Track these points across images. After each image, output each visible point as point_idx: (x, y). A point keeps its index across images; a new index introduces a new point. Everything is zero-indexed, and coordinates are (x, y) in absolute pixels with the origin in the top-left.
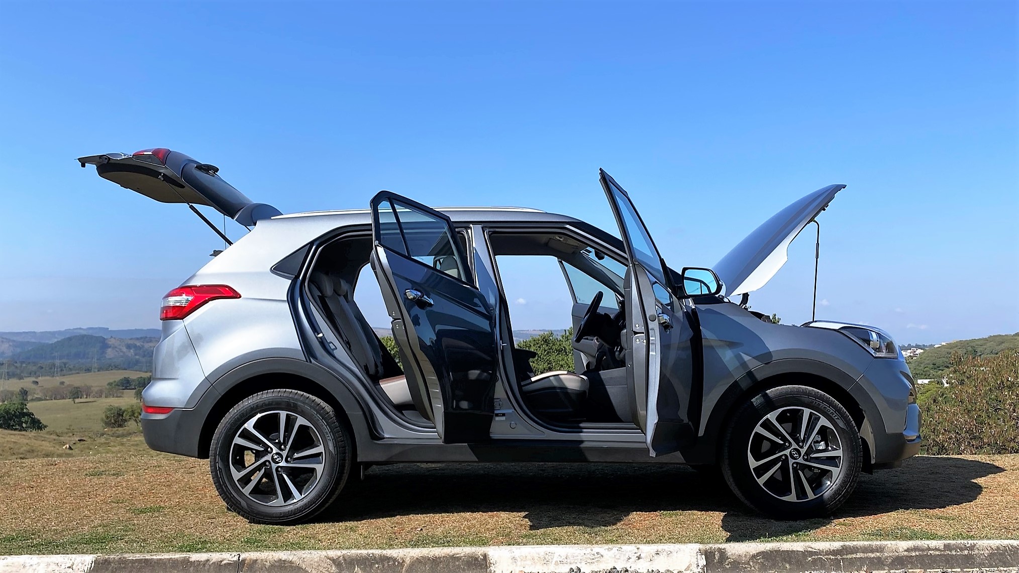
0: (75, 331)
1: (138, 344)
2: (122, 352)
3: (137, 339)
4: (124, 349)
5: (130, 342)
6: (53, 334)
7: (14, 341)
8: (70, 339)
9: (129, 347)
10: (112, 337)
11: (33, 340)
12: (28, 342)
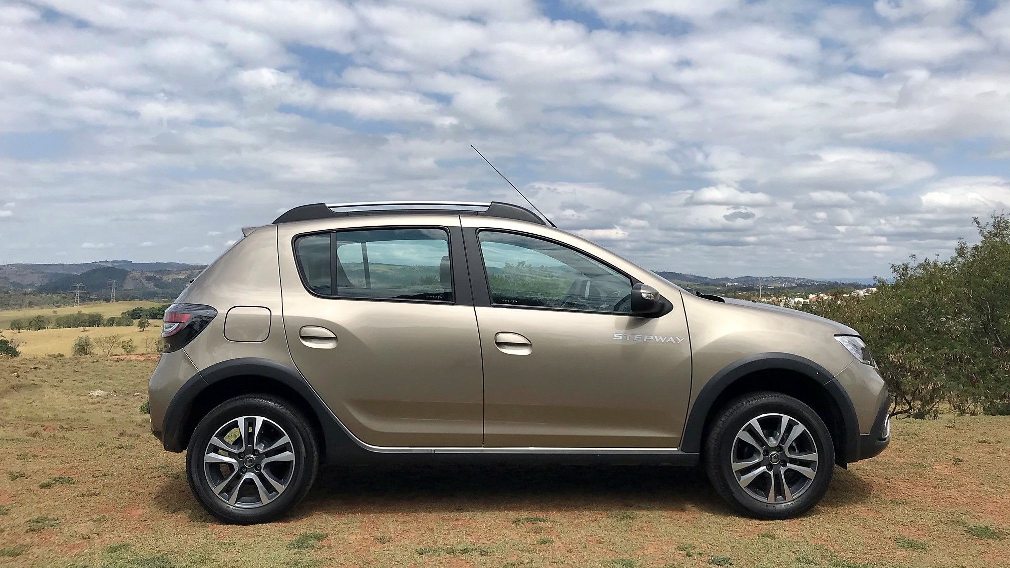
0: (101, 264)
1: (158, 277)
2: (143, 284)
3: (157, 272)
4: (145, 282)
5: (149, 274)
6: (82, 265)
7: (43, 273)
8: (94, 271)
9: (149, 279)
10: (133, 270)
11: (61, 272)
12: (57, 274)
